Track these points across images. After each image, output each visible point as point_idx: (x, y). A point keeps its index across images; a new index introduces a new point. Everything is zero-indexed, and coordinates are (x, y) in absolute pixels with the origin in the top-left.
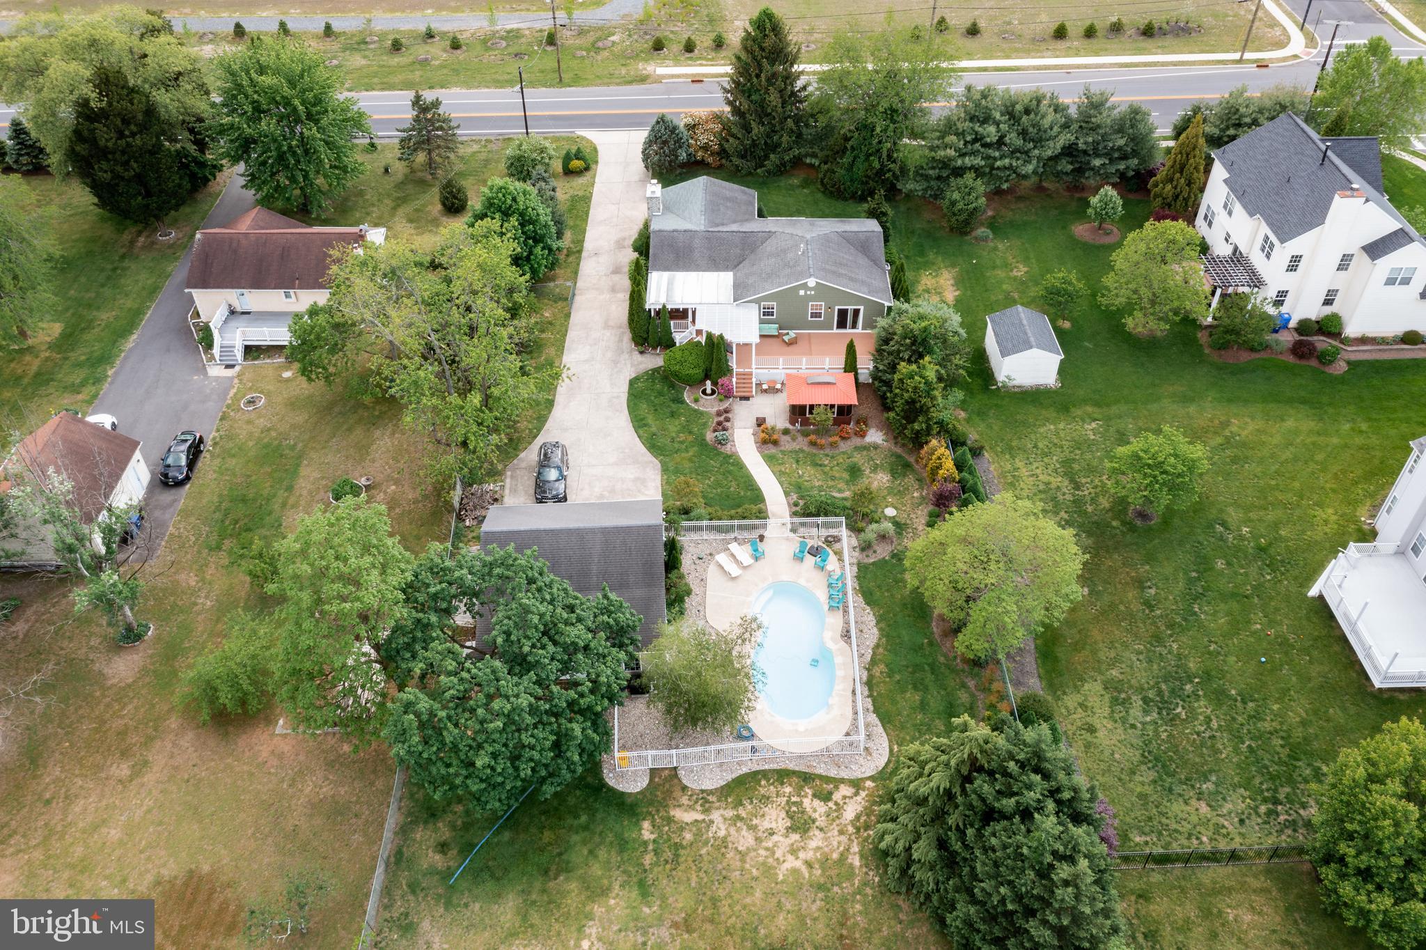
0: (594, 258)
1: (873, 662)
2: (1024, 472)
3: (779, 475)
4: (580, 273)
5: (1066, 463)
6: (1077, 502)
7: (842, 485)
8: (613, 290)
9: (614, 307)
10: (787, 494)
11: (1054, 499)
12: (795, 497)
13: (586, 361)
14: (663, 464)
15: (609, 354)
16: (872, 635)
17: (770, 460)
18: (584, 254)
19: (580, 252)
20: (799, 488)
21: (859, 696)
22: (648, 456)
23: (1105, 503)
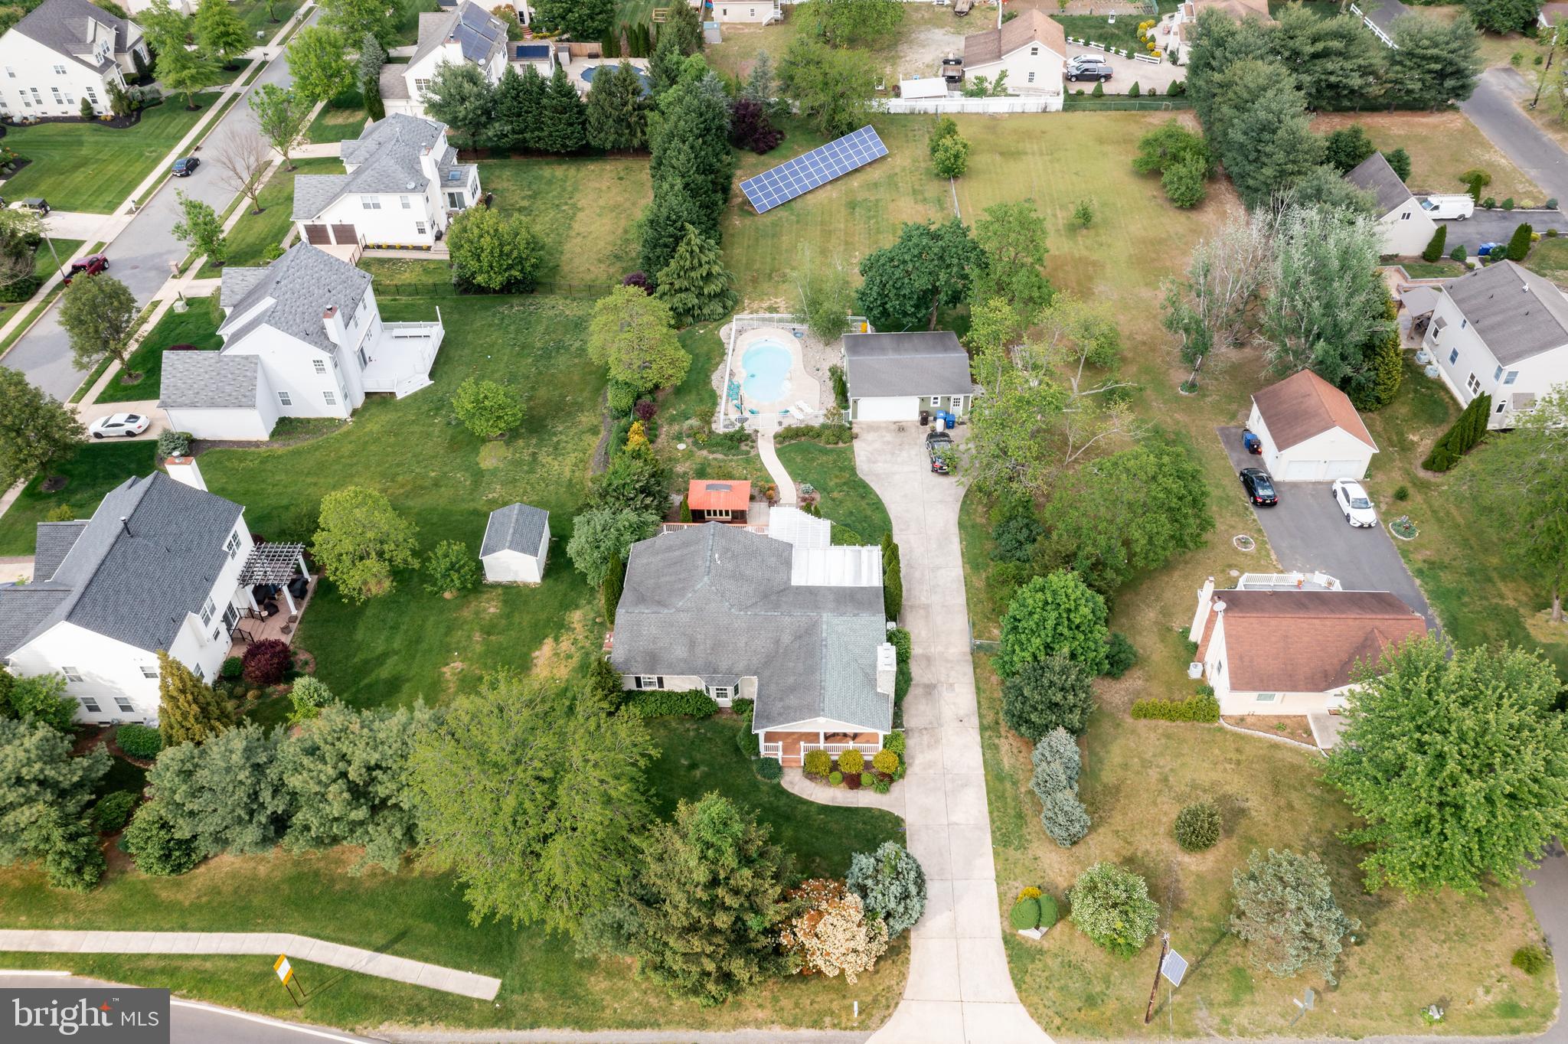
0: (962, 713)
1: (718, 364)
2: (567, 469)
3: (762, 468)
4: (973, 689)
5: (531, 471)
6: (539, 446)
7: (714, 463)
8: (928, 659)
9: (924, 633)
10: (758, 455)
11: (556, 449)
12: (753, 453)
13: (939, 568)
14: (855, 474)
15: (917, 574)
16: (715, 378)
17: (769, 479)
18: (975, 721)
19: (983, 728)
20: (748, 461)
21: (731, 347)
22: (868, 480)
23: (521, 443)
